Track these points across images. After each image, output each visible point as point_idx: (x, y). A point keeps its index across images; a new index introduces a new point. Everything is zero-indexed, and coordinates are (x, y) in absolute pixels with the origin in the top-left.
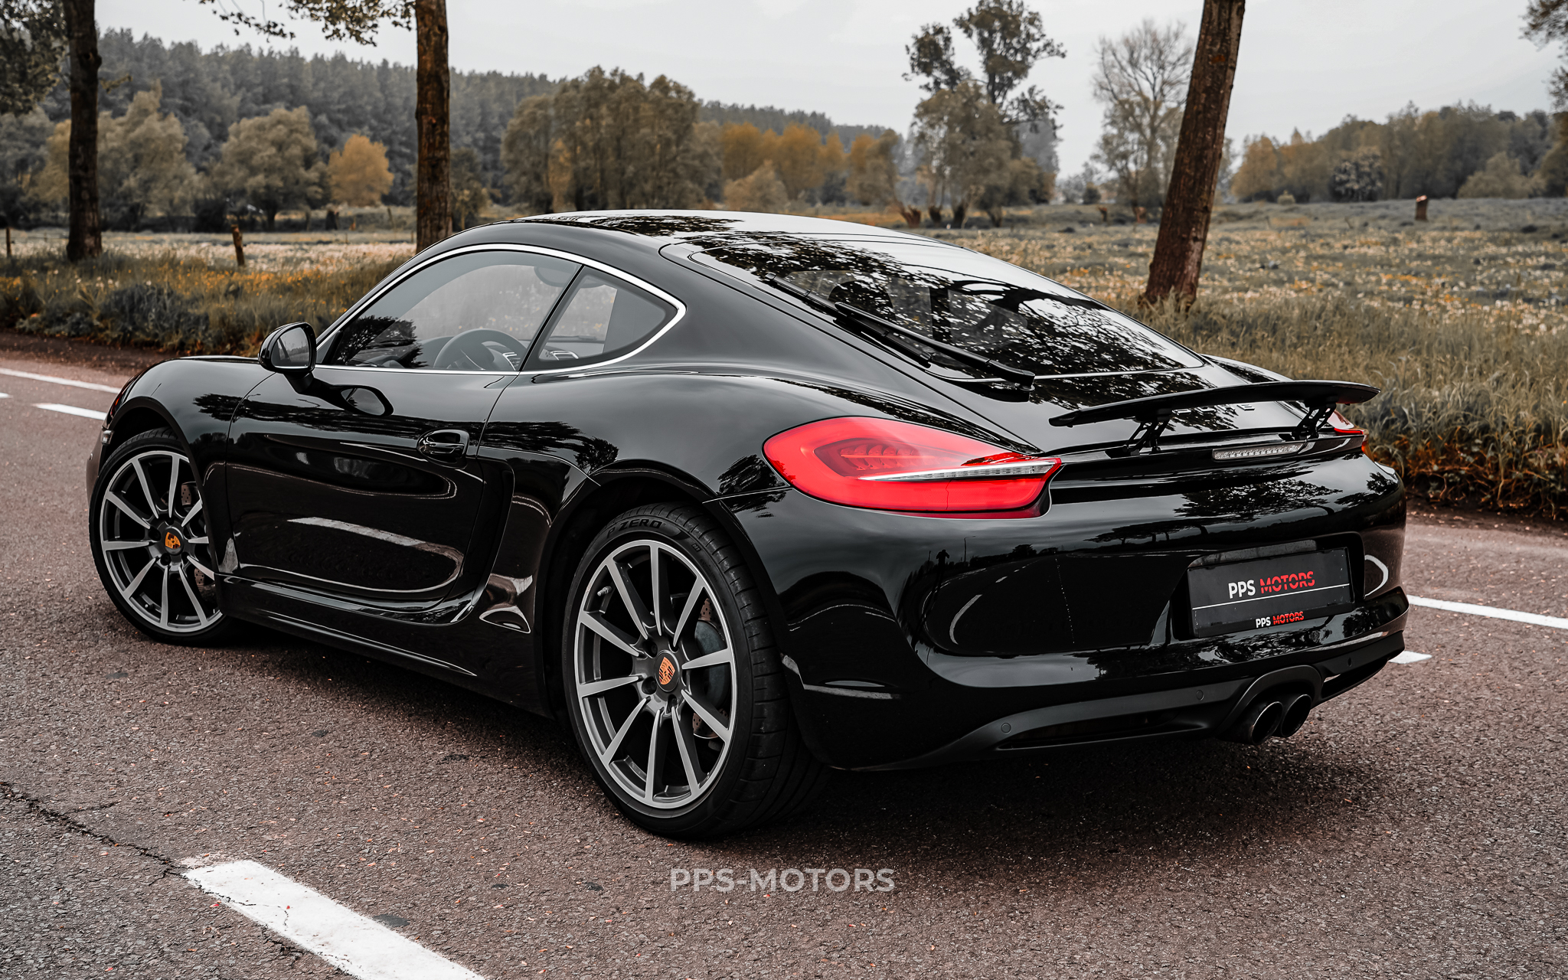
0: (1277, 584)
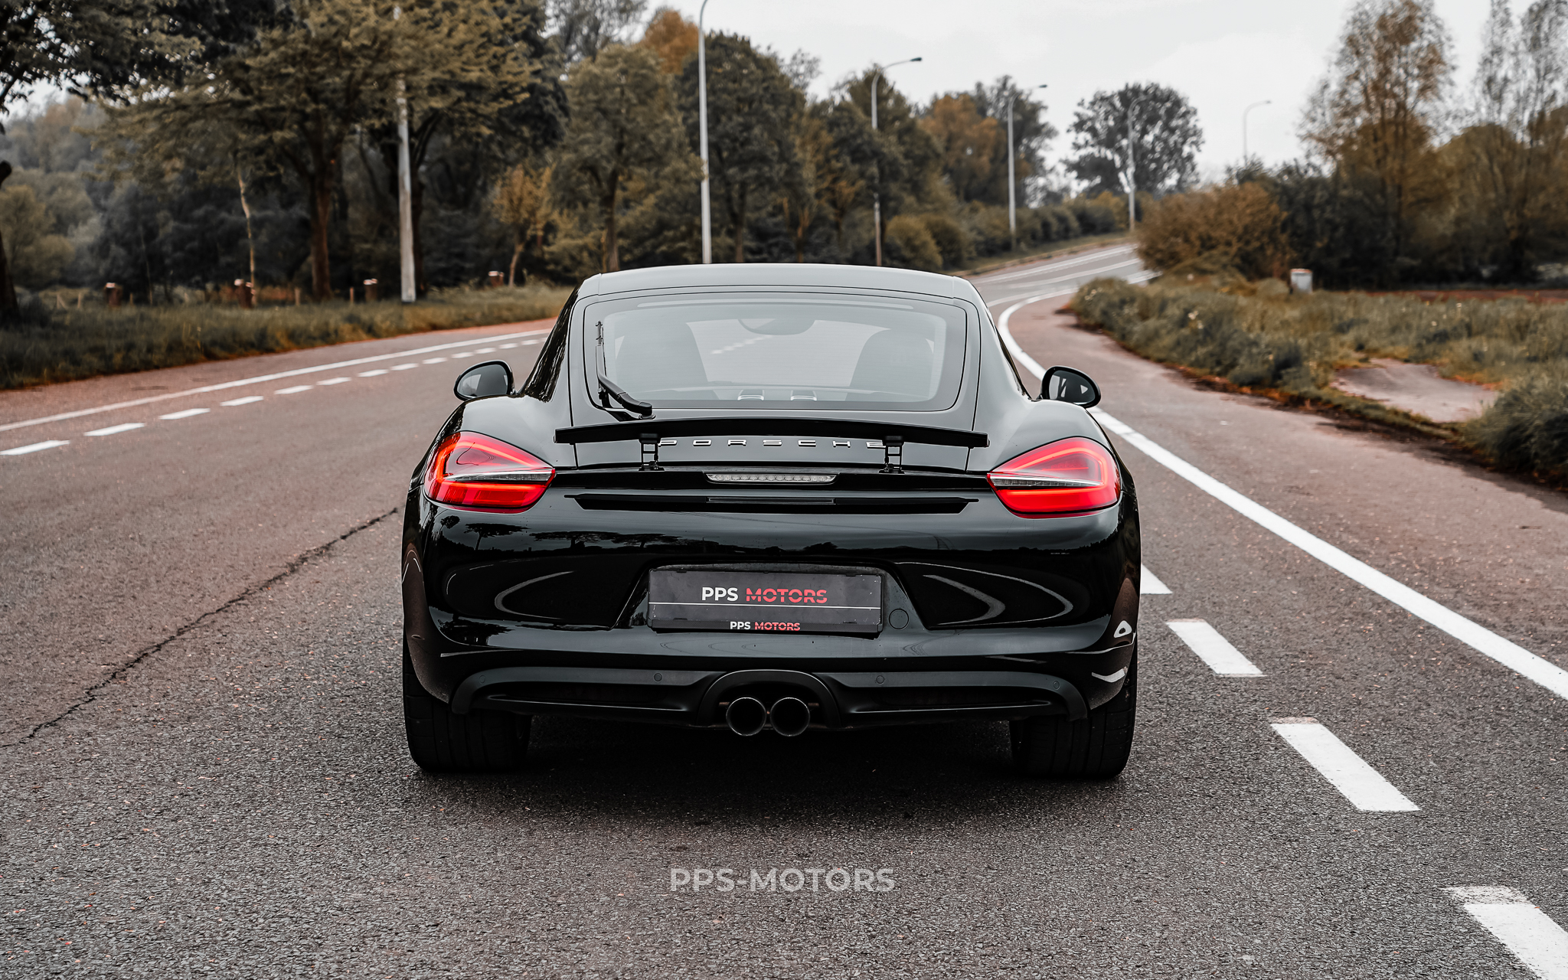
0: (770, 595)
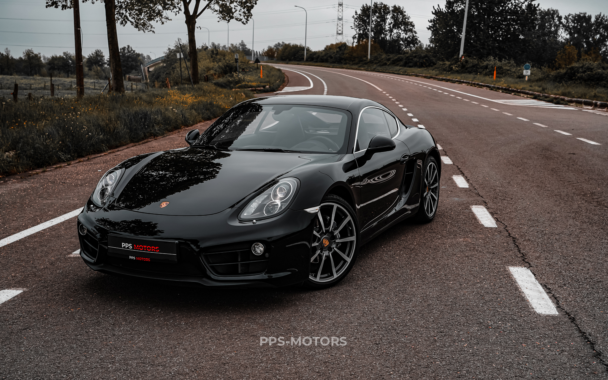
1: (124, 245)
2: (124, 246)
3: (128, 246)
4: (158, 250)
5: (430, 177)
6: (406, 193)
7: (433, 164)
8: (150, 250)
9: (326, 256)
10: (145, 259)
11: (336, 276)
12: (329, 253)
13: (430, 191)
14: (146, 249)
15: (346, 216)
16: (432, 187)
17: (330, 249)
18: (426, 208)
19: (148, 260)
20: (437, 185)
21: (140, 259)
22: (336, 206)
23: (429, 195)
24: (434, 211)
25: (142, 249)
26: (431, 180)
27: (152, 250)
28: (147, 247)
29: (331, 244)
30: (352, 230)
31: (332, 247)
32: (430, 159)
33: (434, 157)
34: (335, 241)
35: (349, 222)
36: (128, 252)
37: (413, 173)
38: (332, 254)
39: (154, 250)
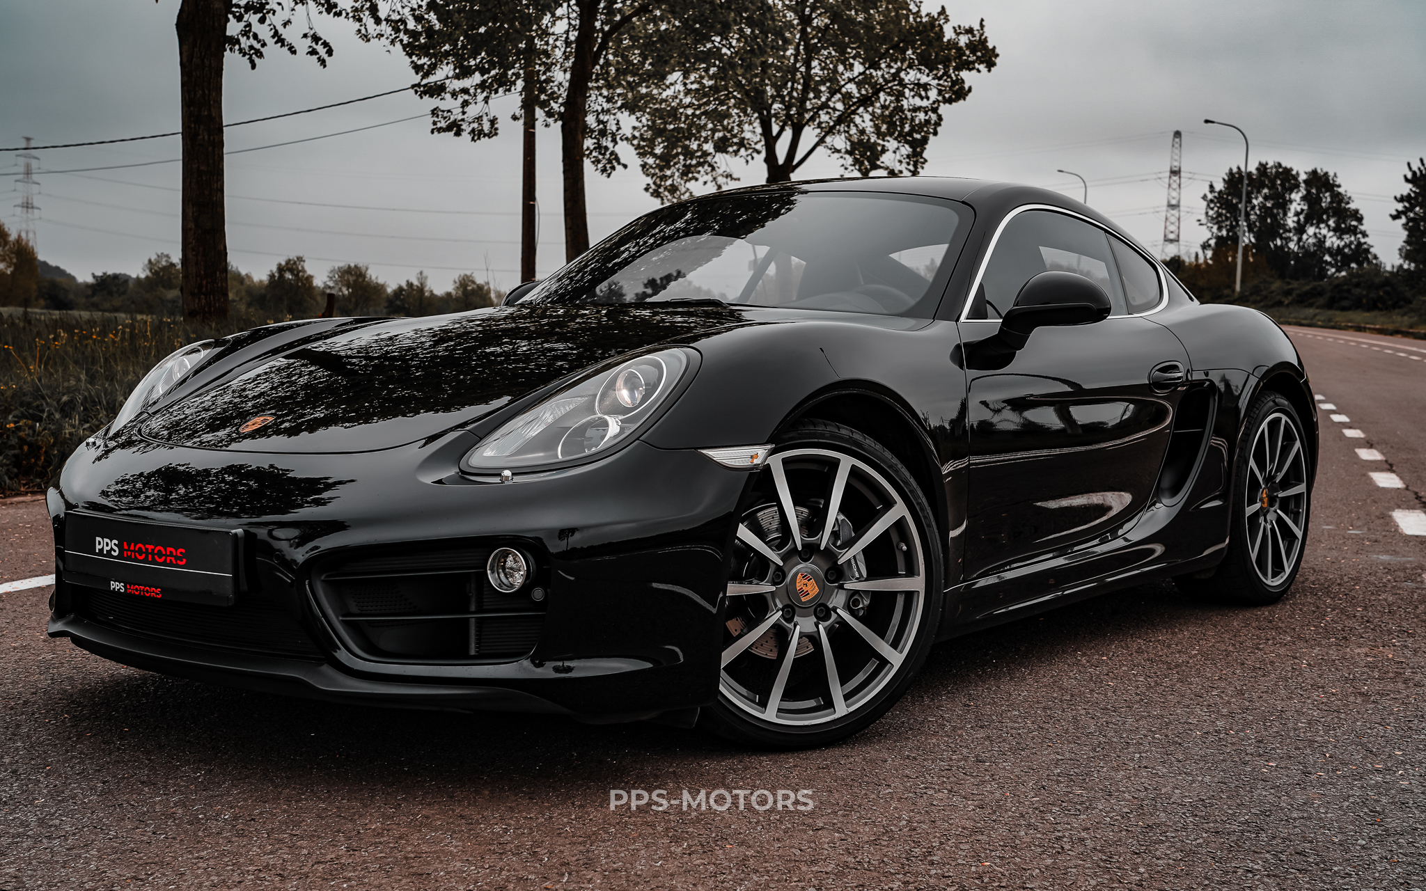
1: (99, 543)
2: (101, 547)
3: (109, 548)
4: (184, 560)
5: (1272, 460)
6: (1174, 491)
7: (1284, 418)
8: (163, 558)
9: (802, 635)
10: (147, 591)
11: (842, 709)
12: (817, 625)
13: (1277, 505)
14: (153, 557)
15: (889, 504)
16: (1281, 494)
17: (822, 611)
18: (1254, 556)
19: (156, 593)
20: (1301, 488)
21: (137, 590)
22: (846, 463)
23: (1271, 517)
24: (1288, 571)
25: (144, 555)
26: (1279, 469)
27: (168, 561)
28: (156, 552)
29: (824, 592)
30: (909, 556)
31: (831, 606)
32: (1274, 401)
33: (1288, 399)
34: (841, 587)
35: (900, 524)
36: (109, 569)
37: (1202, 434)
38: (829, 631)
39: (173, 559)
